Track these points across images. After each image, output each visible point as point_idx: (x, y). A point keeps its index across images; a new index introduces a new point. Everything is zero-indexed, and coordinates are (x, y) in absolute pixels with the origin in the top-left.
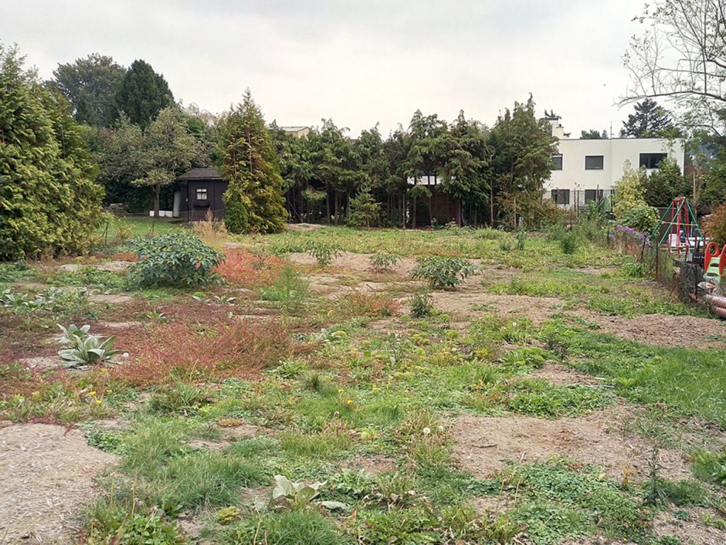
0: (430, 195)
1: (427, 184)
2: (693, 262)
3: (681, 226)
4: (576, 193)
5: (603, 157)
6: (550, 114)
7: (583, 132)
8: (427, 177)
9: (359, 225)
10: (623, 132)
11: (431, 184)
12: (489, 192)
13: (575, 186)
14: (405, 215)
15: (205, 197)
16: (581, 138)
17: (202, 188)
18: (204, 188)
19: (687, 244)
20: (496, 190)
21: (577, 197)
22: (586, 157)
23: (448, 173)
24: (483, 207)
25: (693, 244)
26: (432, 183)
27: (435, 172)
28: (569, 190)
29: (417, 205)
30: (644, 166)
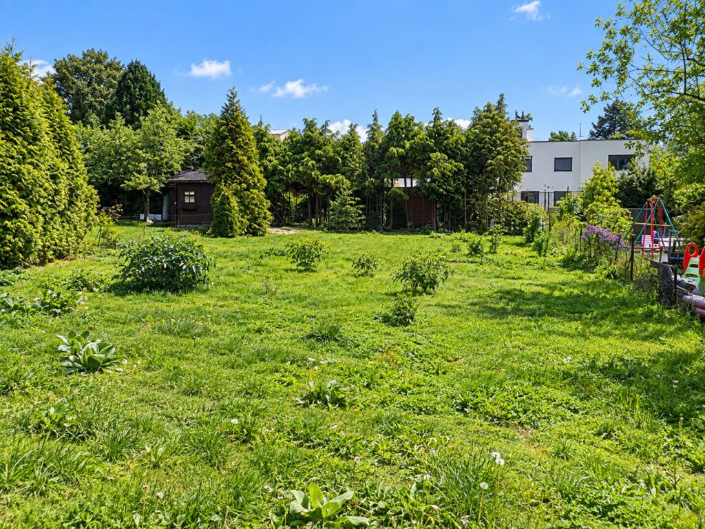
0: (406, 197)
1: (404, 186)
2: (669, 263)
3: (655, 227)
4: (547, 194)
5: (571, 158)
6: (521, 116)
7: (552, 134)
8: (403, 180)
9: (339, 227)
10: (592, 133)
11: (407, 186)
12: (463, 194)
13: (546, 188)
14: (383, 217)
15: (193, 200)
16: (550, 141)
17: (189, 191)
18: (192, 191)
19: (662, 245)
20: (470, 192)
21: (547, 198)
22: (555, 158)
23: (424, 176)
24: (457, 209)
25: (667, 244)
26: (409, 185)
27: (411, 174)
28: (539, 192)
29: (393, 207)
30: (613, 167)
